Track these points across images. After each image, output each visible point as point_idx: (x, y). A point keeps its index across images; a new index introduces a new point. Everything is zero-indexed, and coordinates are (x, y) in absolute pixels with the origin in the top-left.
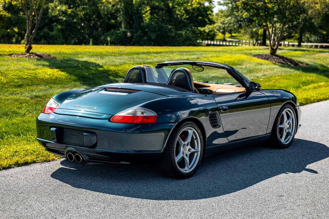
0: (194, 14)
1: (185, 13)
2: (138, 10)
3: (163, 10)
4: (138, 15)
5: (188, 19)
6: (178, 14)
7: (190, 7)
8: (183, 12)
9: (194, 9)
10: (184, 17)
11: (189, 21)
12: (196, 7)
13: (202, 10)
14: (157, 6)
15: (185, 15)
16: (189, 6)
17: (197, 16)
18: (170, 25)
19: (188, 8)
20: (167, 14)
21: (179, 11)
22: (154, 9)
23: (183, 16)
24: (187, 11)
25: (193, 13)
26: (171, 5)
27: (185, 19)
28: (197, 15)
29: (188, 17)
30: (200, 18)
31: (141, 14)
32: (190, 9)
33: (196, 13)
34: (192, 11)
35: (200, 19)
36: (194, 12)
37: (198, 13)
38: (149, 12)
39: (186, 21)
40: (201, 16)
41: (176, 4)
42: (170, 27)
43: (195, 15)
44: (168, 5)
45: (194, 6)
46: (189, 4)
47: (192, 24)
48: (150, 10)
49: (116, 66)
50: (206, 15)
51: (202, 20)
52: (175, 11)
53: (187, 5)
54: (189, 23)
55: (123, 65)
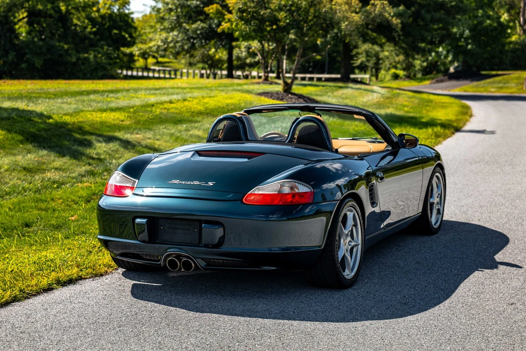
0: (105, 24)
1: (90, 23)
2: (6, 17)
3: (51, 16)
4: (8, 26)
5: (95, 33)
6: (76, 25)
7: (97, 14)
8: (86, 21)
9: (103, 17)
10: (88, 30)
11: (98, 37)
12: (106, 13)
13: (118, 19)
14: (40, 11)
15: (90, 27)
16: (94, 11)
17: (110, 29)
18: (66, 44)
19: (93, 15)
20: (60, 25)
21: (78, 19)
22: (34, 16)
23: (86, 28)
24: (92, 21)
25: (102, 23)
26: (63, 8)
27: (90, 33)
28: (108, 27)
29: (94, 29)
30: (116, 31)
31: (12, 25)
32: (96, 17)
33: (108, 24)
34: (100, 20)
35: (115, 33)
36: (104, 22)
37: (111, 23)
38: (26, 20)
39: (92, 36)
40: (117, 29)
41: (73, 8)
42: (66, 47)
43: (106, 27)
44: (59, 7)
45: (103, 11)
46: (95, 9)
47: (102, 43)
48: (27, 16)
49: (71, 115)
50: (125, 28)
51: (118, 36)
52: (72, 20)
53: (92, 9)
54: (99, 40)
55: (82, 114)
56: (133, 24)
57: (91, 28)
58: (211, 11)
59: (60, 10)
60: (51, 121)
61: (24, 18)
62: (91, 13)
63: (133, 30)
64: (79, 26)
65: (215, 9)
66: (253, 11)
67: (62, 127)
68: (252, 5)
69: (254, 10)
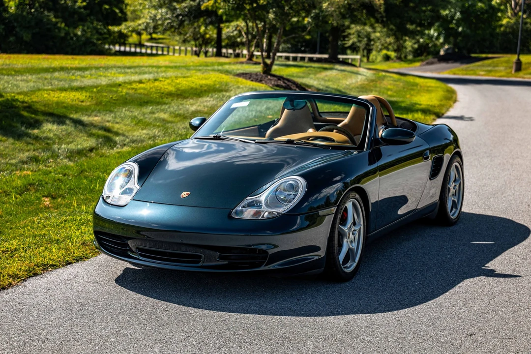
5: (84, 7)
10: (78, 4)
11: (88, 12)
17: (100, 4)
23: (76, 2)
27: (80, 7)
28: (99, 2)
29: (84, 4)
30: (107, 7)
35: (105, 8)
39: (82, 10)
40: (108, 5)
43: (97, 1)
47: (92, 17)
50: (116, 3)
51: (110, 11)
54: (89, 15)
57: (81, 2)
63: (124, 5)
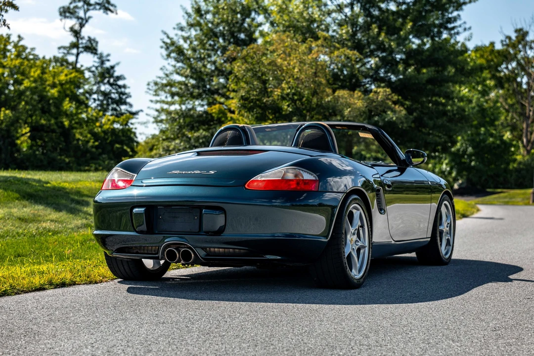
0: (108, 139)
1: (92, 138)
2: (8, 131)
3: (53, 131)
4: (10, 140)
5: (97, 147)
6: (78, 140)
7: (100, 129)
8: (89, 136)
9: (105, 132)
10: (91, 144)
11: (100, 150)
12: (109, 128)
13: (120, 134)
14: (43, 125)
15: (92, 141)
16: (97, 127)
17: (112, 143)
18: (67, 157)
19: (96, 130)
20: (62, 139)
21: (81, 134)
22: (36, 131)
23: (88, 142)
24: (95, 136)
25: (104, 137)
26: (66, 123)
27: (92, 147)
28: (111, 141)
29: (97, 143)
30: (118, 146)
31: (14, 138)
32: (99, 132)
33: (110, 139)
34: (103, 135)
35: (117, 147)
36: (106, 137)
37: (114, 137)
38: (29, 134)
39: (94, 150)
40: (119, 144)
41: (76, 123)
42: (67, 160)
43: (108, 141)
44: (62, 123)
45: (106, 127)
46: (98, 124)
47: (104, 156)
48: (30, 131)
49: (69, 183)
50: (127, 142)
51: (120, 150)
52: (74, 135)
53: (95, 124)
54: (100, 154)
55: (80, 183)
56: (136, 139)
57: (94, 142)
58: (214, 111)
59: (63, 126)
60: (49, 185)
61: (26, 133)
62: (94, 128)
63: (135, 144)
64: (82, 140)
65: (217, 109)
66: (255, 99)
67: (60, 191)
68: (255, 93)
69: (257, 97)
